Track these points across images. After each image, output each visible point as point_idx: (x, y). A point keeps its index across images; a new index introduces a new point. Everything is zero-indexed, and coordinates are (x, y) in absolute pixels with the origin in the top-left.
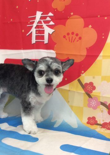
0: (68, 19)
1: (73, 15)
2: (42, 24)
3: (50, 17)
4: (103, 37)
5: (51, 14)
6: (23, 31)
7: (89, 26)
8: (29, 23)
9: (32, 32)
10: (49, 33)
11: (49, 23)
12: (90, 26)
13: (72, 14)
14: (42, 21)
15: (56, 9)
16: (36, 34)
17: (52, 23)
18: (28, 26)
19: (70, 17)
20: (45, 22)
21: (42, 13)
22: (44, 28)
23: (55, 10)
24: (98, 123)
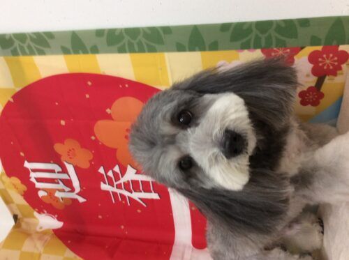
0: (103, 145)
1: (95, 136)
2: (120, 184)
3: (106, 172)
4: (127, 86)
5: (101, 170)
6: (139, 211)
7: (109, 113)
8: (124, 202)
9: (140, 199)
10: (136, 173)
11: (118, 174)
12: (108, 111)
13: (93, 138)
14: (115, 183)
15: (90, 161)
16: (141, 192)
17: (117, 169)
18: (129, 204)
19: (99, 141)
20: (117, 178)
21: (102, 183)
22: (128, 181)
23: (93, 163)
24: (313, 84)
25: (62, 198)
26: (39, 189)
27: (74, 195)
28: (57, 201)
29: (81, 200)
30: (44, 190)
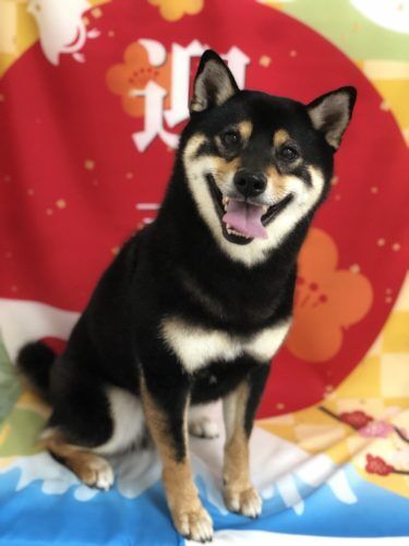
7: (352, 268)
12: (355, 269)
25: (142, 98)
26: (168, 50)
27: (153, 127)
28: (131, 81)
29: (142, 140)
30: (167, 62)
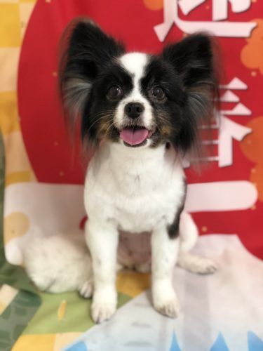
3: (236, 92)
23: (254, 74)
